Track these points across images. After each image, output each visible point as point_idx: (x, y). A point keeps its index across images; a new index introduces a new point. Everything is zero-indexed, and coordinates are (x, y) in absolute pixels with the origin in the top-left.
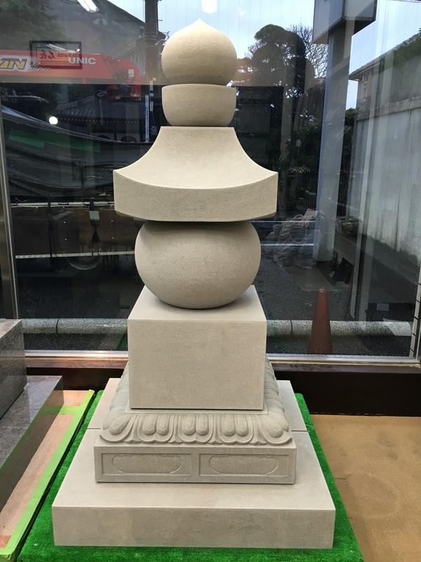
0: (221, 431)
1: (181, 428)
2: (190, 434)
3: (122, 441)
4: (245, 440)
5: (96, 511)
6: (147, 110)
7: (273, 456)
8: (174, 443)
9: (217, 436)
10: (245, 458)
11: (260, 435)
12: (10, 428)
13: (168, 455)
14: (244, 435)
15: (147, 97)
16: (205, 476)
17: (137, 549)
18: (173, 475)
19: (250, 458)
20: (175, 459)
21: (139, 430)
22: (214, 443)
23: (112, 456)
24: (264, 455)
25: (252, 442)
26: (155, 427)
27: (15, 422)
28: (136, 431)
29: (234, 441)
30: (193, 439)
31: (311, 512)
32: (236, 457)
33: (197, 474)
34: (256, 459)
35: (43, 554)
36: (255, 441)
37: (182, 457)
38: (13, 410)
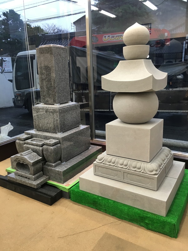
0: (131, 165)
1: (119, 162)
2: (122, 165)
3: (101, 163)
4: (139, 170)
5: (90, 181)
6: (184, 48)
7: (148, 178)
8: (116, 166)
9: (130, 167)
10: (139, 177)
11: (144, 170)
12: (80, 157)
13: (114, 170)
14: (139, 169)
15: (184, 42)
16: (125, 180)
17: (101, 197)
18: (115, 178)
19: (141, 177)
20: (116, 172)
21: (106, 160)
22: (128, 169)
23: (98, 167)
24: (145, 177)
25: (141, 172)
26: (111, 160)
27: (82, 156)
28: (105, 160)
29: (135, 170)
30: (122, 166)
31: (156, 200)
32: (136, 176)
33: (123, 179)
34: (143, 178)
35: (76, 190)
36: (142, 171)
37: (118, 172)
38: (83, 153)
